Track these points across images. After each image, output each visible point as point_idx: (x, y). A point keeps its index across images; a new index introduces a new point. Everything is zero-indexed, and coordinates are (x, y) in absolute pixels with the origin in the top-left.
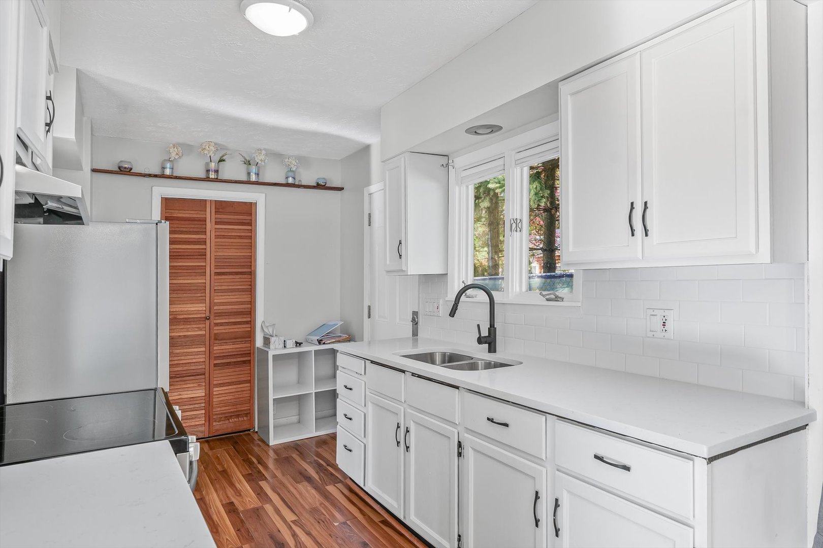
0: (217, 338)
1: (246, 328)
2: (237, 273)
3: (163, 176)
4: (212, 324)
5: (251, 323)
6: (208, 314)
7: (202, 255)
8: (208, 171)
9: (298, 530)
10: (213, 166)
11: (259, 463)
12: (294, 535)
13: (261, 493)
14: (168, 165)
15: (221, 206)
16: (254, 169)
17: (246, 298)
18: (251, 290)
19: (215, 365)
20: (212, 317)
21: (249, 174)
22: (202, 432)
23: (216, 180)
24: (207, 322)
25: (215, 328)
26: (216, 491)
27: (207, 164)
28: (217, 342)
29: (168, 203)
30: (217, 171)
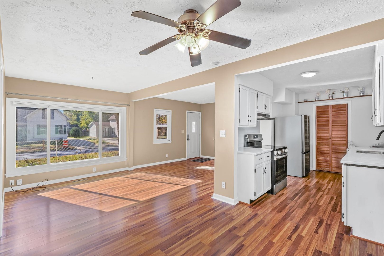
0: (333, 144)
1: (345, 142)
2: (340, 126)
3: (316, 101)
4: (332, 140)
5: (347, 141)
6: (330, 137)
7: (328, 121)
8: (329, 97)
9: (327, 189)
10: (330, 96)
11: (337, 179)
12: (326, 189)
13: (328, 183)
14: (317, 98)
15: (334, 106)
16: (345, 94)
17: (344, 133)
18: (346, 131)
19: (333, 152)
20: (331, 138)
21: (344, 95)
22: (329, 170)
23: (332, 99)
24: (330, 139)
25: (333, 141)
26: (318, 179)
27: (329, 95)
28: (333, 145)
29: (318, 107)
30: (332, 97)
